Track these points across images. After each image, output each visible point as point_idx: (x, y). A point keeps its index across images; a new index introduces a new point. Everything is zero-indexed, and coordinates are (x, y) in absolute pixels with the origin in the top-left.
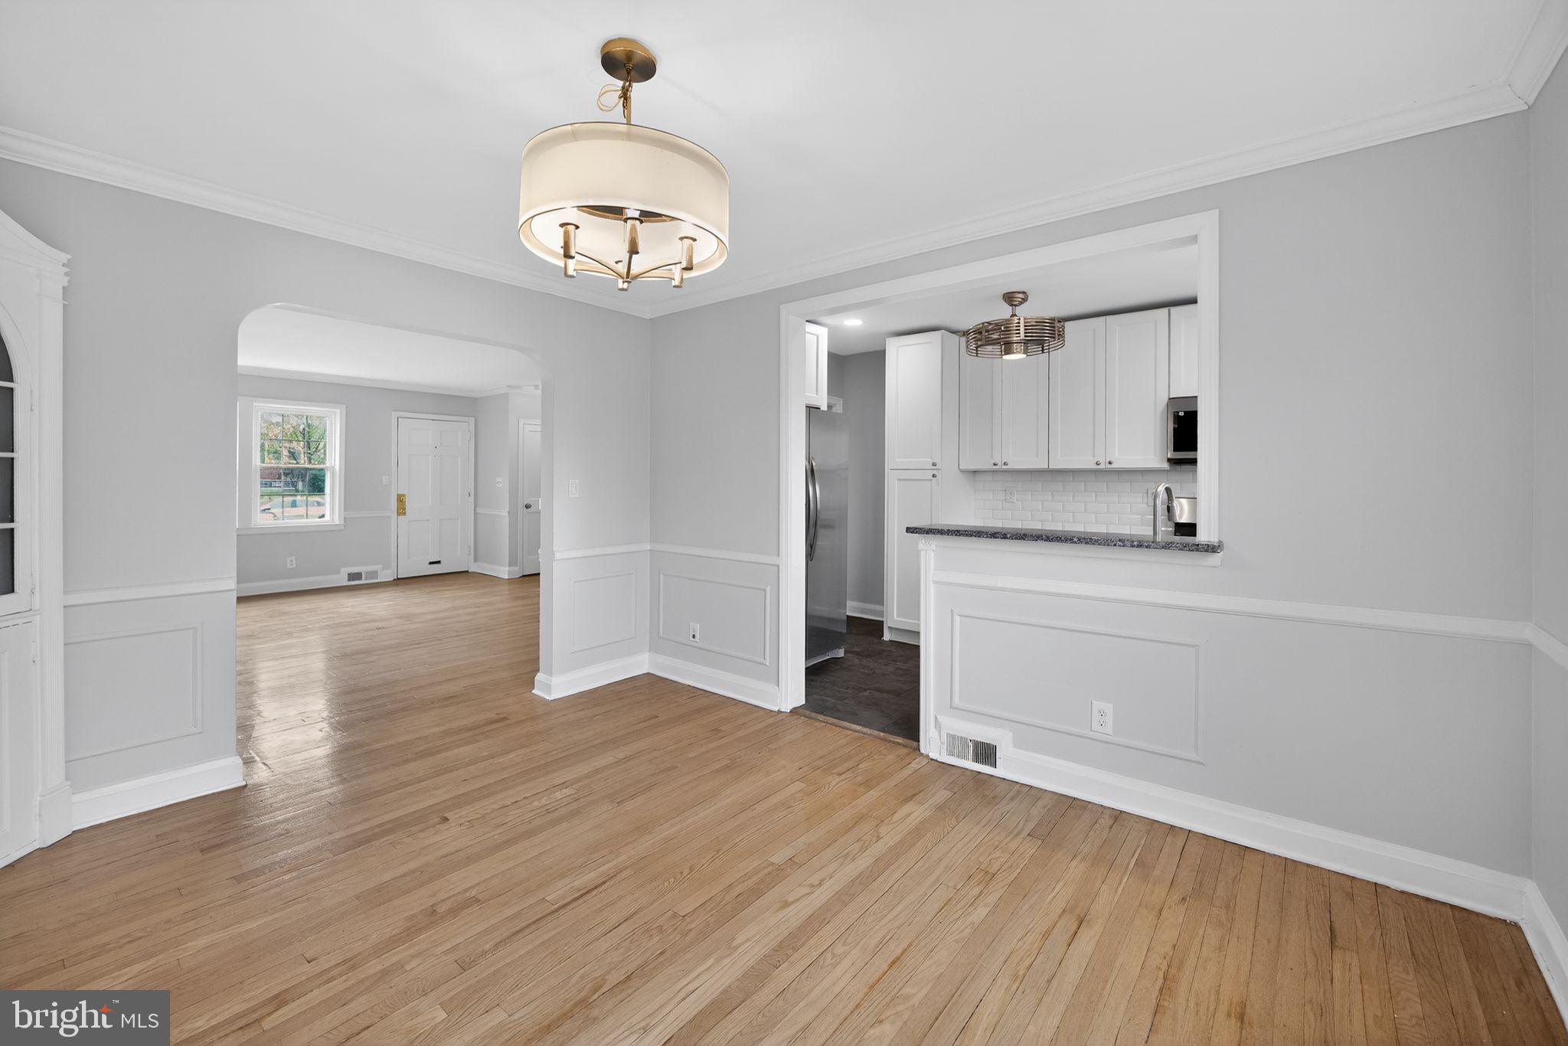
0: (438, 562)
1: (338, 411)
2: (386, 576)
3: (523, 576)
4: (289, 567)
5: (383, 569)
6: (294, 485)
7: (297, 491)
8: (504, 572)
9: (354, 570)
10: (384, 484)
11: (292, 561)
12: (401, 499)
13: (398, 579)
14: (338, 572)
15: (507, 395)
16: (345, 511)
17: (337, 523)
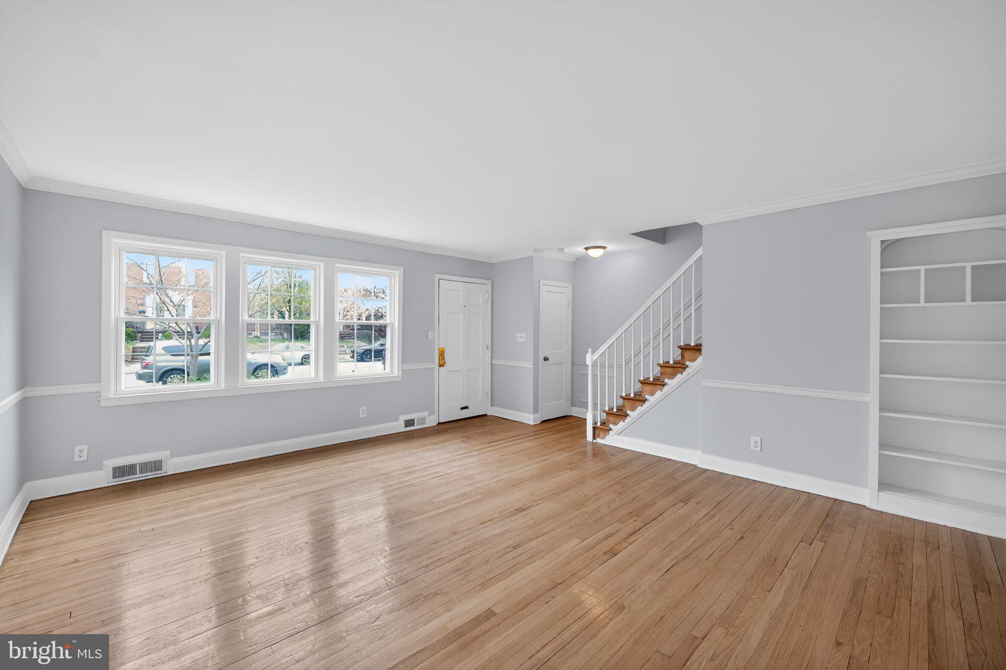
0: (466, 408)
1: (397, 272)
2: (431, 422)
3: (544, 422)
4: (361, 416)
5: (429, 415)
6: (282, 335)
7: (283, 338)
8: (530, 419)
9: (409, 417)
10: (430, 339)
11: (363, 411)
12: (442, 354)
13: (439, 423)
14: (397, 420)
15: (531, 258)
16: (402, 364)
17: (397, 375)
